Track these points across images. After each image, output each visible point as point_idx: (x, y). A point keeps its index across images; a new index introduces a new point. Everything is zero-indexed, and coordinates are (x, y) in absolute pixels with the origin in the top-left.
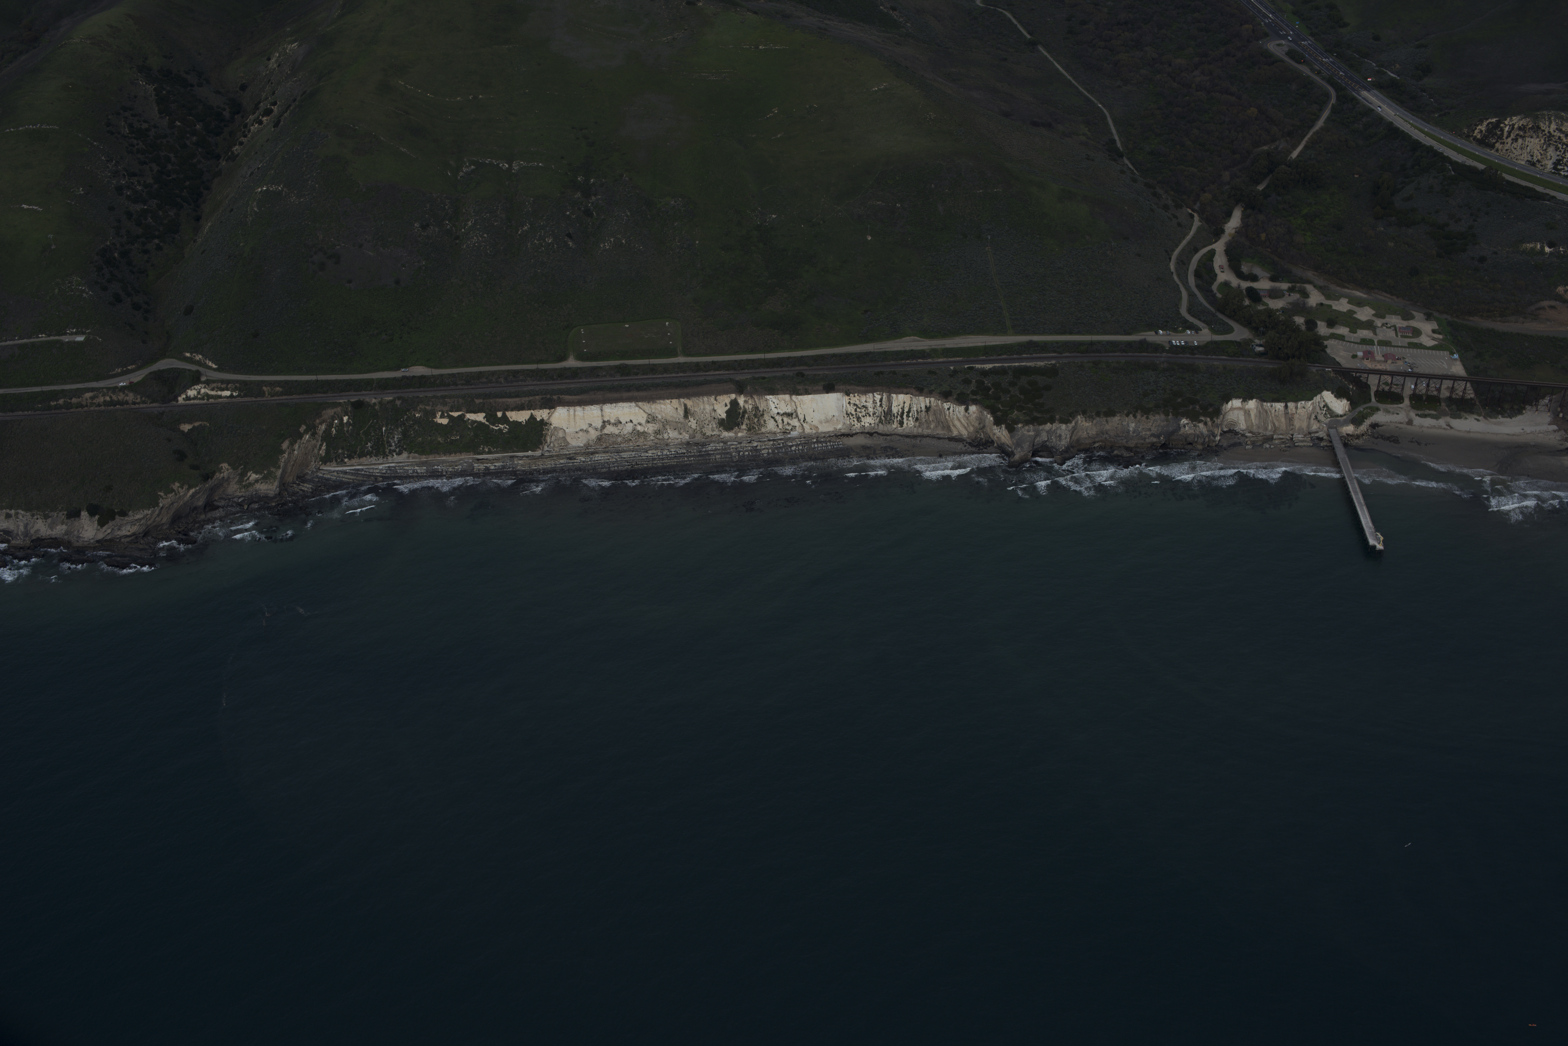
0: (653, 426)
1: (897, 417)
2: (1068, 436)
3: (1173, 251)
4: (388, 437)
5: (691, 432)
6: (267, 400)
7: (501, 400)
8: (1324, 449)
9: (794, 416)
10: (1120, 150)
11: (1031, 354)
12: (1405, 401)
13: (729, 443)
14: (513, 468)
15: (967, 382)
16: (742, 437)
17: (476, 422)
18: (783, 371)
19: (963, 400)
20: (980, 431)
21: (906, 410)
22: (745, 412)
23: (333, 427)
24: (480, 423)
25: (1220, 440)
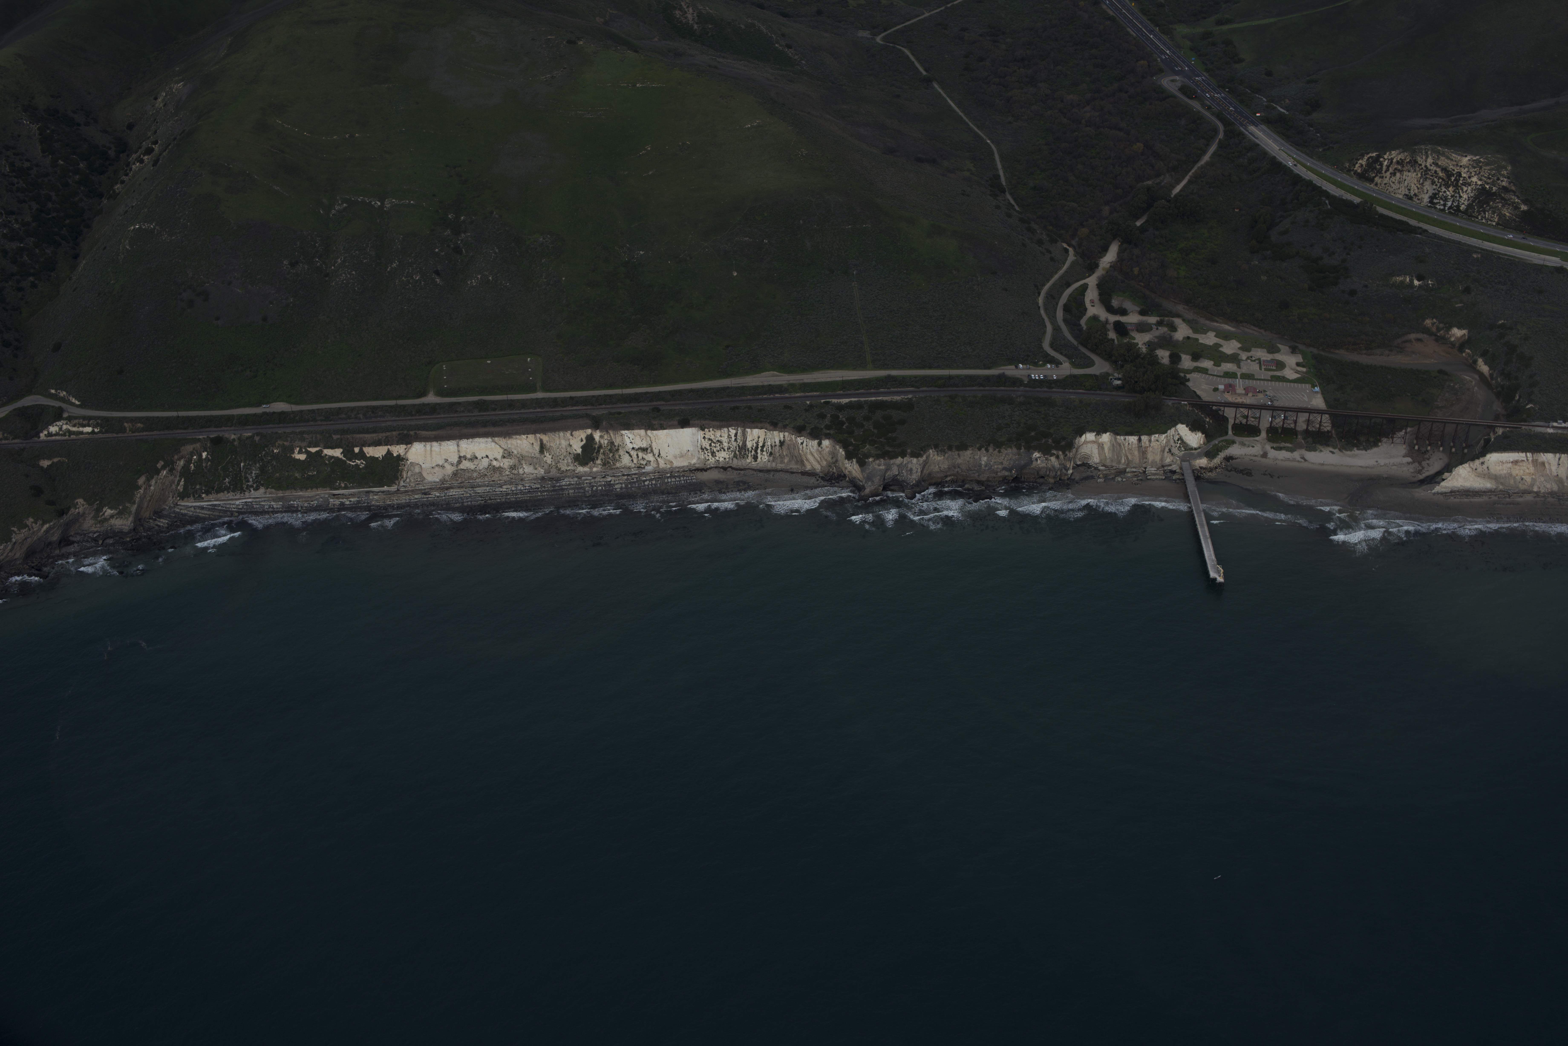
0: (509, 461)
1: (751, 452)
2: (919, 470)
3: (1044, 285)
4: (246, 473)
5: (546, 467)
6: (127, 437)
7: (358, 436)
8: (1176, 482)
9: (649, 451)
10: (1002, 185)
11: (888, 389)
12: (1262, 434)
13: (583, 478)
14: (368, 503)
15: (822, 416)
16: (597, 472)
17: (333, 457)
18: (640, 406)
19: (816, 435)
20: (833, 465)
21: (760, 444)
22: (600, 447)
23: (191, 463)
24: (337, 459)
25: (1072, 473)
